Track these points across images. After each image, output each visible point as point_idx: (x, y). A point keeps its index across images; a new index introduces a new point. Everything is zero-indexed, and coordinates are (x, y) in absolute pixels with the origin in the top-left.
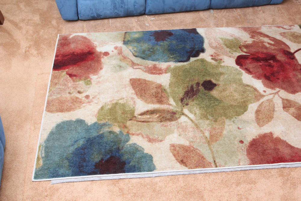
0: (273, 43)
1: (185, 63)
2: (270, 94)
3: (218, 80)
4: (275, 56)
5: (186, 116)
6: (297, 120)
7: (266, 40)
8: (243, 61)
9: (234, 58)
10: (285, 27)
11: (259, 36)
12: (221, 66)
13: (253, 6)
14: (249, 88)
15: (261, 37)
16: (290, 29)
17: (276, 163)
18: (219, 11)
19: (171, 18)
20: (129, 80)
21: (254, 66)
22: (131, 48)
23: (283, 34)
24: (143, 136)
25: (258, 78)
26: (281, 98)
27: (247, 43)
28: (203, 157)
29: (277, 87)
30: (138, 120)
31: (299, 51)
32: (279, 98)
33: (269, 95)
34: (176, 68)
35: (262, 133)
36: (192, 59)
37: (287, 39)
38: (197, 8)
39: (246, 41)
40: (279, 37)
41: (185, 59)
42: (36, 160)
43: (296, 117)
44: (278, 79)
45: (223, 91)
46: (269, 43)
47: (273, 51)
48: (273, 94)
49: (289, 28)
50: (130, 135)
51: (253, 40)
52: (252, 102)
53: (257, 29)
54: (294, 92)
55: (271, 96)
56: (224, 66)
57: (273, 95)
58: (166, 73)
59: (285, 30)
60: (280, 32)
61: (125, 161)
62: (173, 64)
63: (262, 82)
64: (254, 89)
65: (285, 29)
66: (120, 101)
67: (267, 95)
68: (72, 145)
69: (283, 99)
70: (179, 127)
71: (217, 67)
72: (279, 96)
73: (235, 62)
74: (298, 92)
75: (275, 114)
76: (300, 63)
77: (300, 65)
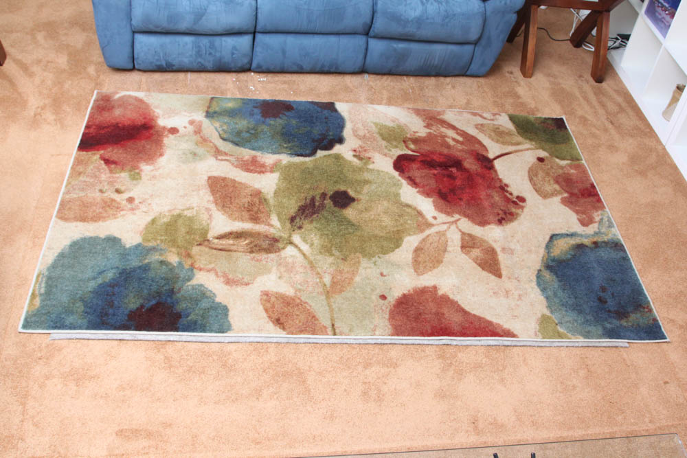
0: (461, 139)
1: (307, 159)
2: (444, 223)
3: (359, 193)
4: (461, 161)
5: (296, 246)
6: (481, 269)
7: (451, 133)
8: (406, 164)
9: (392, 158)
10: (485, 115)
11: (439, 126)
12: (367, 169)
13: (437, 75)
14: (409, 210)
15: (443, 127)
16: (493, 120)
17: (435, 336)
18: (379, 77)
19: (294, 81)
20: (207, 178)
21: (423, 175)
22: (217, 125)
23: (480, 127)
24: (217, 274)
25: (428, 195)
26: (460, 231)
27: (417, 134)
28: (314, 317)
29: (457, 213)
30: (213, 246)
31: (502, 158)
32: (457, 230)
33: (441, 224)
34: (289, 166)
35: (419, 286)
36: (320, 153)
37: (485, 135)
38: (341, 69)
39: (417, 132)
40: (472, 131)
41: (308, 152)
42: (29, 298)
43: (480, 265)
44: (461, 199)
45: (364, 210)
46: (454, 139)
47: (458, 153)
48: (448, 223)
49: (492, 117)
50: (195, 270)
51: (428, 131)
52: (411, 233)
53: (439, 113)
54: (483, 223)
55: (445, 227)
56: (372, 170)
57: (448, 225)
58: (272, 171)
59: (484, 120)
60: (475, 123)
61: (181, 312)
62: (285, 159)
63: (434, 202)
64: (418, 212)
65: (485, 118)
66: (186, 213)
67: (438, 225)
68: (94, 278)
69: (463, 233)
70: (280, 264)
71: (360, 170)
72: (457, 227)
73: (392, 165)
74: (489, 224)
75: (446, 256)
76: (500, 177)
77: (500, 180)
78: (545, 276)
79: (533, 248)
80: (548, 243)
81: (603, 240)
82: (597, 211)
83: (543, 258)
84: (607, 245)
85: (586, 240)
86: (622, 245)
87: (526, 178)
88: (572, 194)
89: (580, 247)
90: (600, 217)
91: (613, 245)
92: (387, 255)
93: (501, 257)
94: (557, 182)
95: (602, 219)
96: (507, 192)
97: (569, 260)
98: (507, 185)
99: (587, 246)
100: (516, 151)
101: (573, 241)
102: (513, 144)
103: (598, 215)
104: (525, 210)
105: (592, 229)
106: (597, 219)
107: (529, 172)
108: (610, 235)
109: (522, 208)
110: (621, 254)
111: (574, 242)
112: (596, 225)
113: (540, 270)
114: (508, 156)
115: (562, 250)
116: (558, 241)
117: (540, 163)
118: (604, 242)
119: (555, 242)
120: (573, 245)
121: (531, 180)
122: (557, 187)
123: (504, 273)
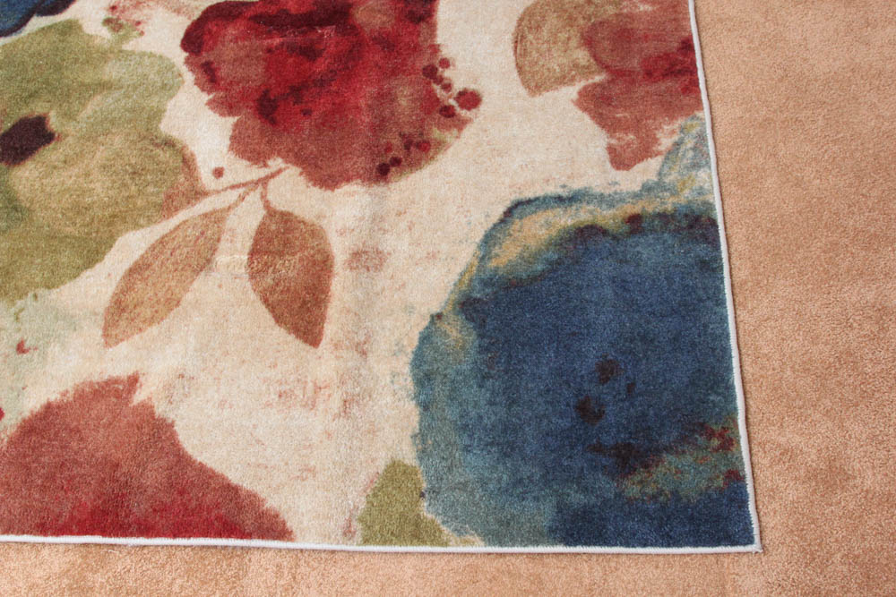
2: (233, 187)
3: (69, 116)
4: (350, 6)
6: (273, 321)
8: (215, 29)
9: (189, 18)
12: (121, 51)
14: (164, 155)
17: (71, 533)
21: (242, 53)
25: (225, 106)
26: (267, 206)
29: (279, 155)
32: (261, 205)
33: (226, 189)
35: (96, 378)
36: (37, 23)
43: (271, 308)
44: (307, 113)
45: (61, 165)
48: (244, 185)
52: (142, 221)
54: (327, 179)
55: (233, 196)
56: (128, 55)
57: (242, 190)
63: (236, 126)
64: (184, 161)
67: (218, 192)
69: (271, 213)
71: (104, 56)
72: (263, 197)
73: (181, 35)
74: (348, 180)
75: (196, 285)
76: (439, 40)
77: (435, 49)
78: (446, 335)
79: (444, 247)
80: (495, 227)
81: (660, 209)
82: (672, 118)
83: (462, 275)
84: (666, 224)
85: (609, 213)
86: (714, 223)
87: (508, 38)
88: (617, 74)
89: (587, 233)
90: (676, 138)
91: (684, 223)
92: (55, 291)
93: (341, 287)
94: (589, 41)
95: (678, 144)
96: (440, 80)
97: (534, 279)
98: (445, 63)
99: (604, 232)
101: (566, 219)
103: (673, 132)
104: (468, 131)
105: (647, 170)
106: (666, 142)
107: (521, 19)
108: (687, 192)
109: (461, 124)
110: (701, 249)
111: (570, 222)
112: (654, 164)
113: (439, 316)
115: (526, 248)
116: (526, 221)
118: (663, 217)
119: (517, 224)
120: (566, 230)
121: (519, 40)
122: (582, 56)
123: (330, 330)
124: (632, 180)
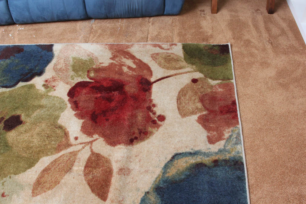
0: (134, 66)
2: (81, 144)
3: (28, 116)
4: (124, 85)
6: (91, 191)
7: (129, 62)
8: (79, 90)
9: (71, 86)
10: (163, 46)
11: (122, 57)
12: (47, 95)
14: (58, 131)
15: (125, 58)
16: (168, 49)
21: (87, 99)
23: (154, 57)
25: (80, 116)
26: (92, 151)
27: (101, 65)
29: (97, 134)
31: (162, 81)
32: (89, 150)
33: (78, 144)
36: (21, 84)
37: (156, 62)
39: (103, 63)
40: (146, 60)
41: (12, 84)
43: (91, 186)
44: (107, 120)
45: (24, 132)
46: (129, 68)
47: (126, 79)
48: (85, 143)
49: (169, 47)
51: (112, 61)
52: (49, 153)
53: (128, 47)
54: (113, 143)
55: (80, 147)
56: (50, 97)
57: (83, 145)
59: (161, 50)
60: (151, 53)
63: (83, 123)
64: (65, 134)
65: (162, 48)
67: (75, 145)
69: (93, 153)
71: (42, 96)
72: (91, 148)
73: (68, 91)
74: (120, 143)
75: (65, 177)
76: (152, 98)
77: (151, 101)
78: (150, 199)
79: (151, 168)
80: (168, 162)
81: (224, 158)
82: (229, 127)
83: (156, 178)
84: (226, 163)
85: (207, 159)
86: (242, 164)
87: (175, 98)
88: (211, 112)
89: (199, 166)
90: (230, 134)
91: (233, 163)
92: (17, 176)
93: (115, 180)
94: (202, 100)
95: (231, 136)
96: (152, 111)
97: (181, 181)
98: (154, 106)
99: (205, 165)
100: (176, 75)
101: (192, 161)
102: (176, 69)
103: (229, 132)
104: (161, 129)
105: (220, 145)
106: (226, 135)
107: (179, 92)
108: (233, 152)
109: (158, 126)
110: (238, 173)
111: (194, 162)
112: (222, 142)
113: (148, 193)
114: (168, 78)
115: (179, 170)
116: (179, 161)
117: (193, 84)
118: (225, 161)
119: (176, 162)
120: (192, 164)
121: (179, 99)
122: (199, 105)
123: (110, 195)
124: (215, 148)
